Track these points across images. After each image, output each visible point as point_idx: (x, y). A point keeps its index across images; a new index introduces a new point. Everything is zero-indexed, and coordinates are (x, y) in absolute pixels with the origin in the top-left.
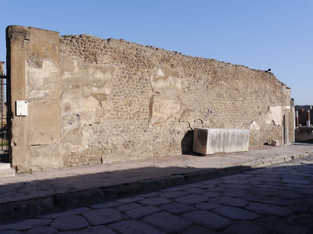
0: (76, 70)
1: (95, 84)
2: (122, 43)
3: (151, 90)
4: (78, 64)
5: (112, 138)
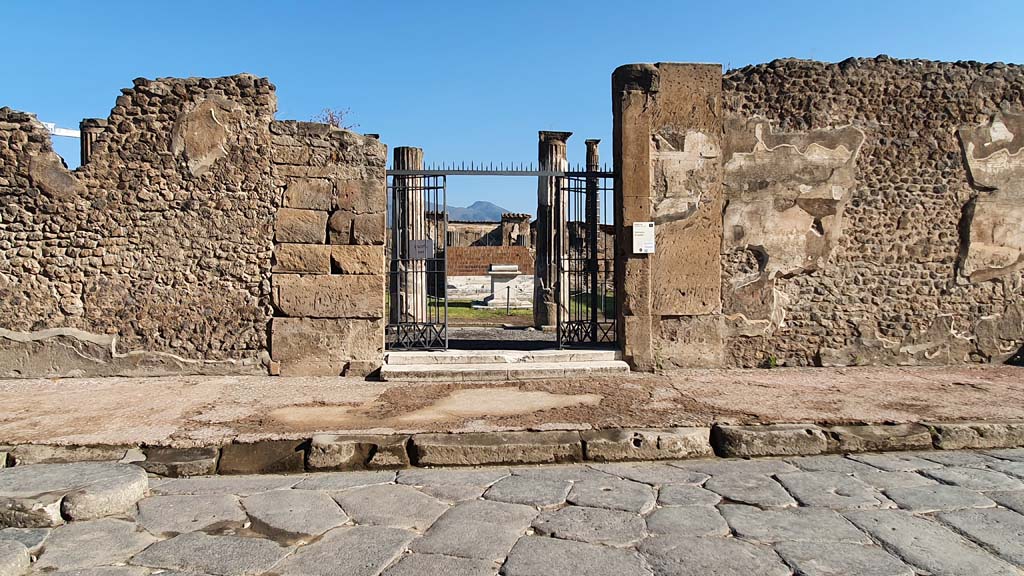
0: (761, 146)
1: (807, 177)
2: (883, 65)
3: (968, 183)
4: (765, 131)
5: (846, 307)
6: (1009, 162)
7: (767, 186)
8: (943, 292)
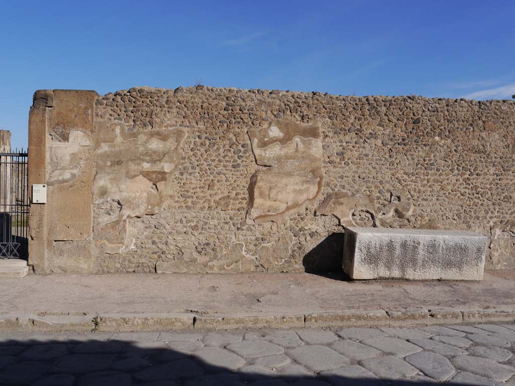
0: (119, 139)
1: (148, 158)
2: (200, 91)
3: (254, 162)
4: (122, 130)
5: (175, 237)
6: (281, 150)
7: (121, 163)
8: (238, 229)
